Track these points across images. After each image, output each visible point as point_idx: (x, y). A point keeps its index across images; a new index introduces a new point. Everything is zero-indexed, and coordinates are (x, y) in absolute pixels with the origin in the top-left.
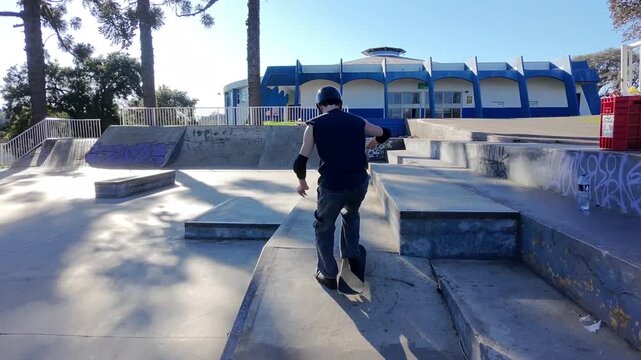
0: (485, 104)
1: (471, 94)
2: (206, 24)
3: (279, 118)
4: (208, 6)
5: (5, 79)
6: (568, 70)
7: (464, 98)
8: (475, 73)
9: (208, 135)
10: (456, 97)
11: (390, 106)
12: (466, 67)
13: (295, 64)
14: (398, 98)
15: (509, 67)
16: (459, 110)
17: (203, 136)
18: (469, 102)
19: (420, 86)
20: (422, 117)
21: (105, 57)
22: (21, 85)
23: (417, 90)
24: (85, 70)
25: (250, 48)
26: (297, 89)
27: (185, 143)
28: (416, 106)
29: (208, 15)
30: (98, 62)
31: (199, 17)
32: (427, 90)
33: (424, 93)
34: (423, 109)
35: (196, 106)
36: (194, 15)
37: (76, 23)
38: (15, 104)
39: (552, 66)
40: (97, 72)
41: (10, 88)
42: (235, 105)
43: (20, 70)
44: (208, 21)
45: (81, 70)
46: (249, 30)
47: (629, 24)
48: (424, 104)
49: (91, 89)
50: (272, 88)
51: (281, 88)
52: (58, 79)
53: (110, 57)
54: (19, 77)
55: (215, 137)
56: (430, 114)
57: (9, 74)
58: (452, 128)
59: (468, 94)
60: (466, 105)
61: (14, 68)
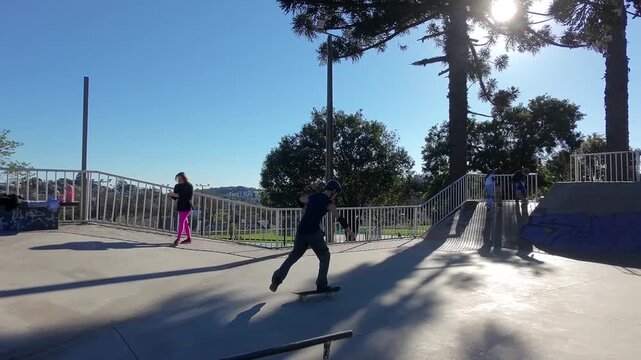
5: (427, 140)
22: (440, 144)
24: (502, 122)
30: (518, 111)
37: (502, 63)
38: (433, 163)
41: (429, 148)
43: (439, 129)
45: (498, 123)
49: (508, 143)
52: (474, 135)
54: (438, 136)
57: (430, 134)
61: (435, 128)
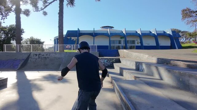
0: (144, 44)
1: (139, 41)
2: (44, 15)
3: (70, 49)
4: (45, 8)
6: (171, 33)
7: (136, 42)
8: (140, 34)
9: (40, 56)
10: (133, 42)
11: (111, 45)
12: (136, 32)
13: (77, 30)
14: (114, 42)
15: (150, 32)
16: (134, 46)
17: (38, 56)
18: (138, 43)
19: (121, 38)
20: (122, 49)
21: (8, 26)
23: (120, 39)
25: (59, 23)
26: (78, 38)
27: (30, 59)
28: (120, 45)
29: (45, 11)
30: (5, 28)
31: (42, 12)
32: (124, 39)
33: (122, 40)
34: (122, 46)
35: (44, 44)
36: (39, 11)
39: (164, 32)
40: (4, 31)
42: (57, 44)
44: (45, 14)
46: (59, 16)
47: (187, 19)
48: (123, 44)
50: (69, 38)
51: (72, 38)
53: (10, 26)
55: (42, 57)
56: (125, 48)
58: (147, 56)
59: (137, 41)
60: (137, 45)
